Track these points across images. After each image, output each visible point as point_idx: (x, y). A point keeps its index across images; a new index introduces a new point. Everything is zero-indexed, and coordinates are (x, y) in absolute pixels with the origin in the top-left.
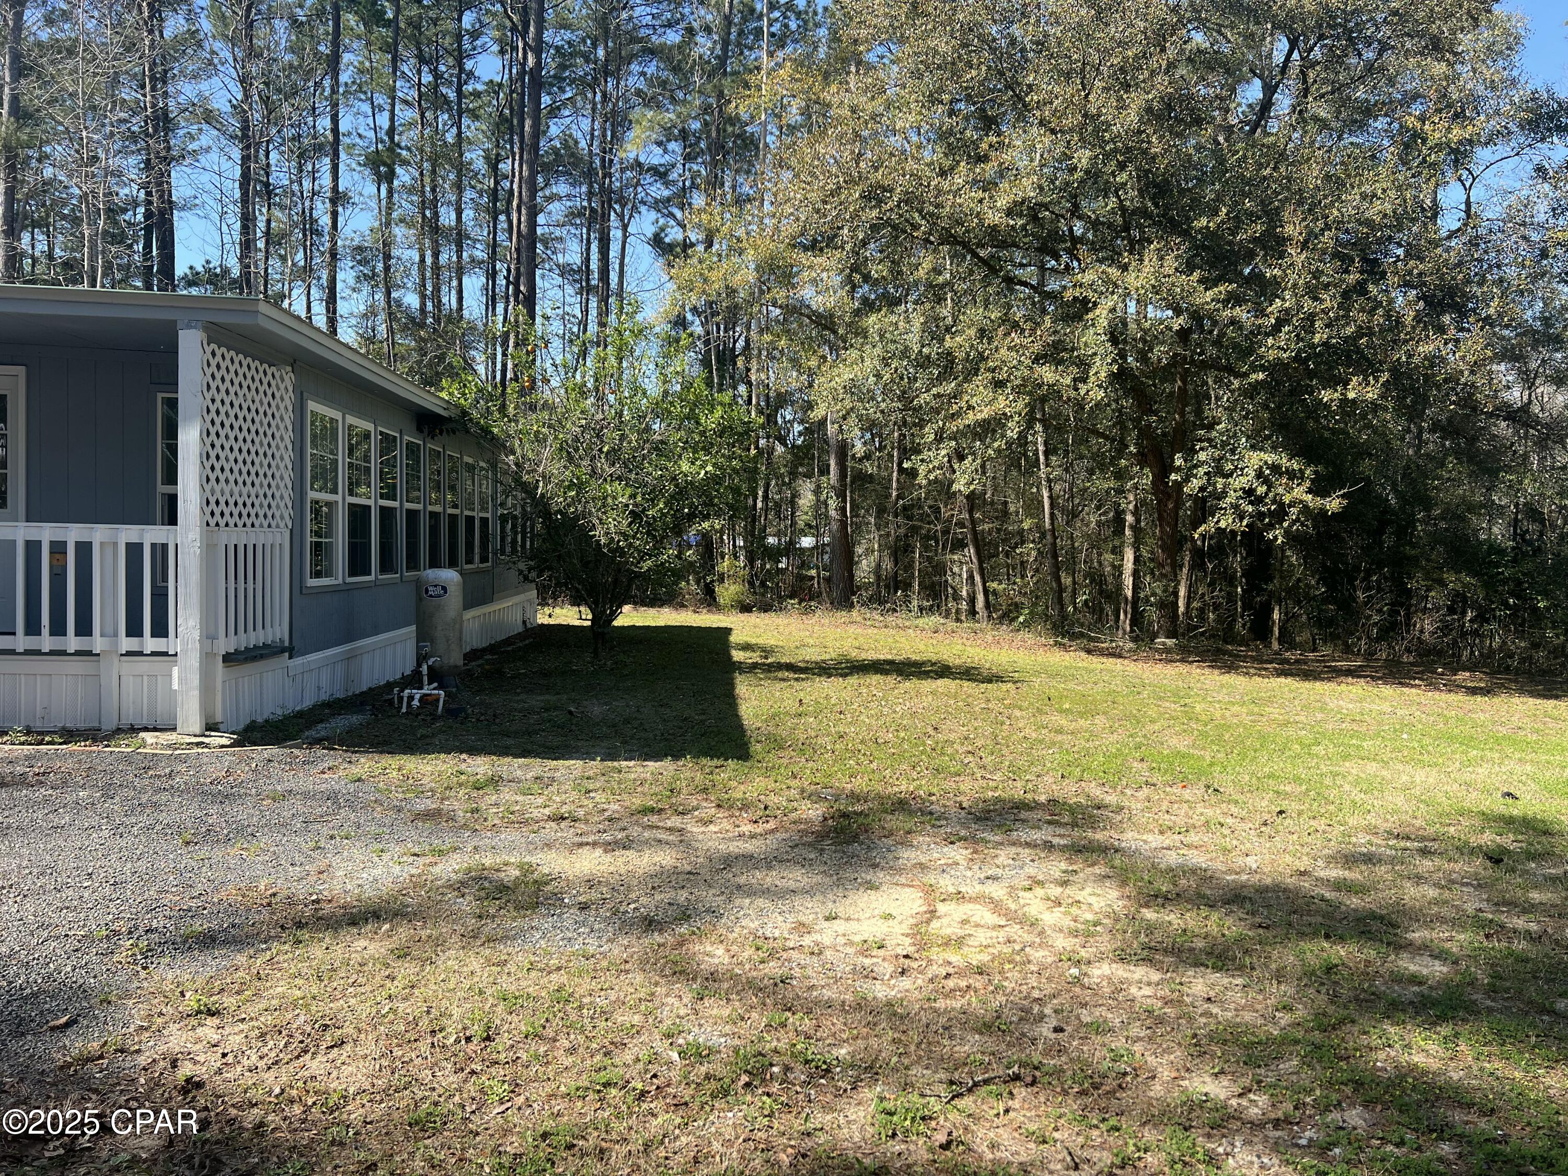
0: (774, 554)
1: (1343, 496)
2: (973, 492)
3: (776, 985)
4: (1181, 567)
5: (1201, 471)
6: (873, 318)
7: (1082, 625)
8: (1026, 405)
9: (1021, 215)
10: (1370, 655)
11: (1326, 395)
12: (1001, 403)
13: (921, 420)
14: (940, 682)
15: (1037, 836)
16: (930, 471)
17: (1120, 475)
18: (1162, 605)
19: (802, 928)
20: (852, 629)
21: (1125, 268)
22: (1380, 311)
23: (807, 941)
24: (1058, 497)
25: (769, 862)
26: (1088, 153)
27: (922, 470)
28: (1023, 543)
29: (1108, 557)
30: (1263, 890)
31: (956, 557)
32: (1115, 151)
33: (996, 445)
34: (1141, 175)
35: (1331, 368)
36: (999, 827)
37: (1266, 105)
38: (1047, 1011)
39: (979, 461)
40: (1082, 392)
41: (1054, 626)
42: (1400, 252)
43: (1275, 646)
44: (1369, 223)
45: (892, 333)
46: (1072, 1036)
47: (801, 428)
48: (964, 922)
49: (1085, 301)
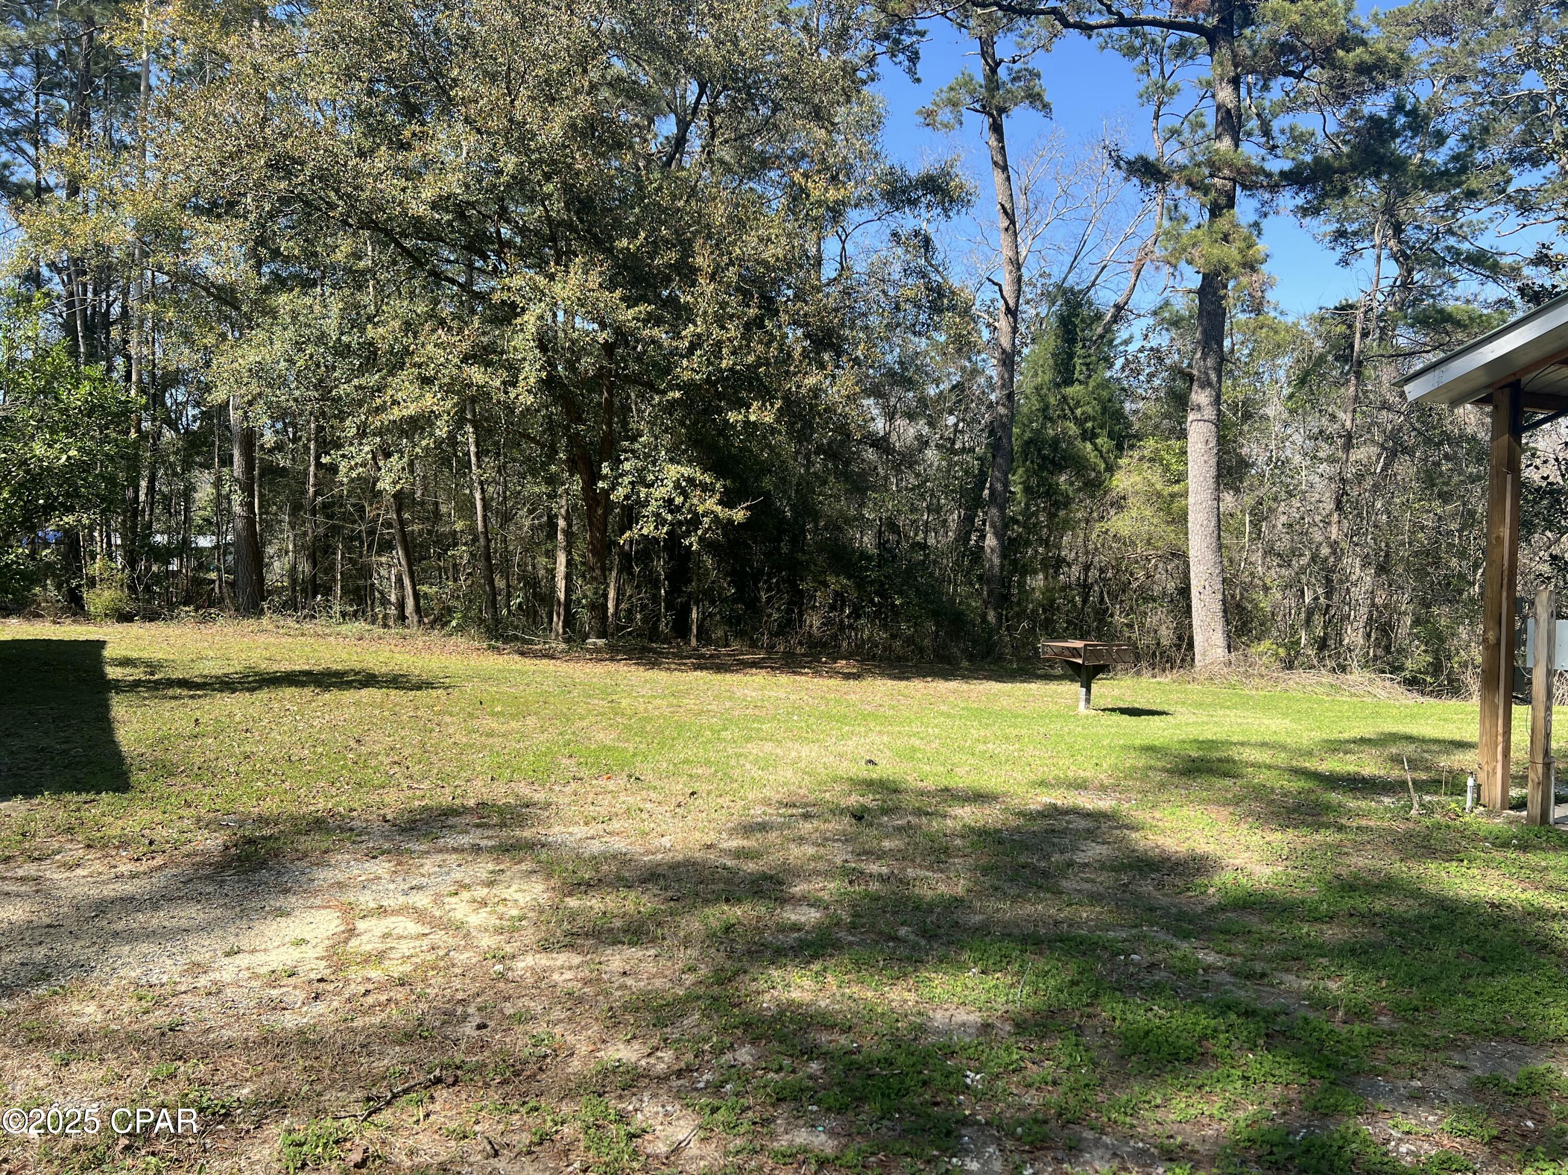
0: (162, 555)
1: (747, 508)
2: (401, 491)
3: (163, 1034)
4: (610, 570)
5: (626, 480)
6: (283, 298)
7: (516, 628)
8: (455, 405)
9: (447, 211)
10: (771, 648)
11: (732, 416)
12: (429, 400)
13: (341, 412)
14: (364, 692)
15: (465, 840)
16: (351, 468)
17: (552, 481)
18: (592, 607)
19: (198, 968)
20: (262, 639)
21: (552, 277)
22: (775, 344)
23: (203, 981)
24: (492, 499)
25: (155, 902)
26: (514, 159)
27: (343, 467)
28: (456, 544)
29: (542, 560)
30: (674, 866)
31: (383, 559)
32: (541, 161)
33: (424, 443)
34: (567, 188)
35: (736, 392)
36: (425, 835)
37: (680, 142)
38: (471, 1010)
39: (405, 460)
40: (512, 396)
41: (488, 630)
42: (790, 292)
43: (694, 642)
44: (764, 263)
45: (306, 315)
46: (495, 1031)
47: (197, 411)
48: (386, 936)
49: (513, 305)
